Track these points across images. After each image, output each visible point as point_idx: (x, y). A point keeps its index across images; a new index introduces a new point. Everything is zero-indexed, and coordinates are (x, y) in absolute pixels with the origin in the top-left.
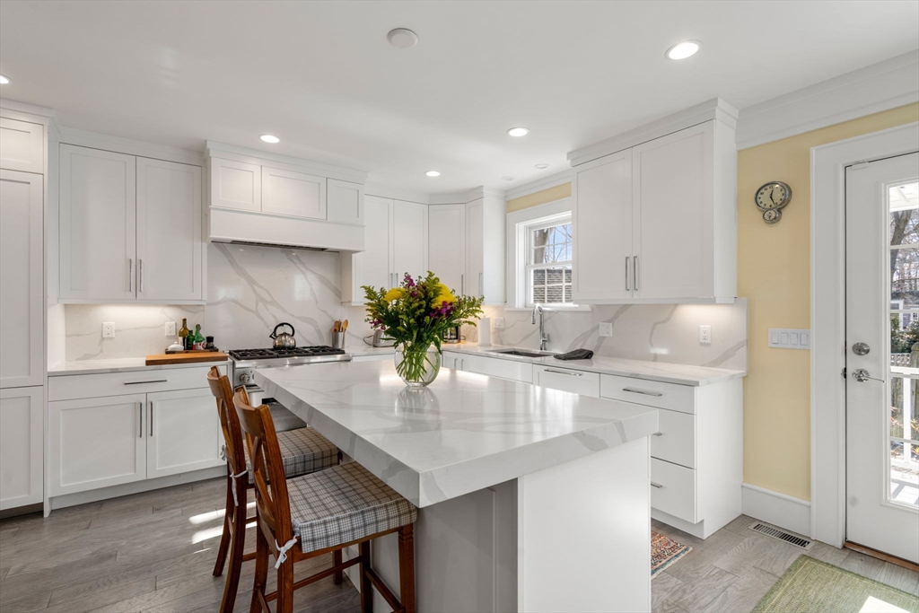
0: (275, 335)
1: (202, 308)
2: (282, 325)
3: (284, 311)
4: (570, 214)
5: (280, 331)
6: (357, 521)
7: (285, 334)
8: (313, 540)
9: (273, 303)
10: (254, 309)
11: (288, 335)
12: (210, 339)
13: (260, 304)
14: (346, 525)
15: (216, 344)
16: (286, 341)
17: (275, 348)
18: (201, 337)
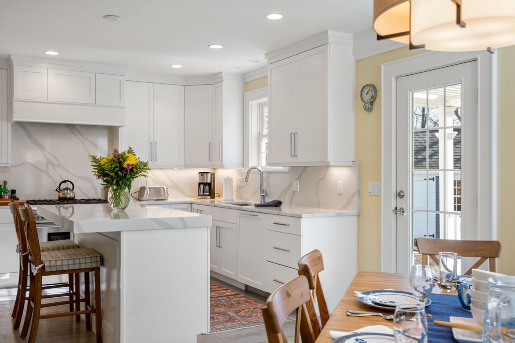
0: (60, 189)
1: (8, 169)
2: (65, 182)
3: (68, 171)
4: (267, 100)
5: (63, 186)
6: (71, 262)
7: (67, 189)
8: (50, 266)
9: (60, 165)
10: (45, 170)
11: (70, 189)
12: (13, 192)
13: (50, 166)
14: (65, 263)
15: (17, 195)
16: (67, 193)
17: (60, 199)
18: (8, 190)
